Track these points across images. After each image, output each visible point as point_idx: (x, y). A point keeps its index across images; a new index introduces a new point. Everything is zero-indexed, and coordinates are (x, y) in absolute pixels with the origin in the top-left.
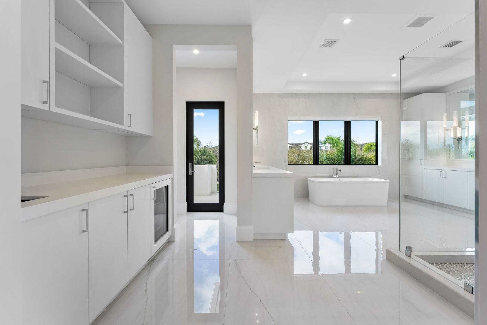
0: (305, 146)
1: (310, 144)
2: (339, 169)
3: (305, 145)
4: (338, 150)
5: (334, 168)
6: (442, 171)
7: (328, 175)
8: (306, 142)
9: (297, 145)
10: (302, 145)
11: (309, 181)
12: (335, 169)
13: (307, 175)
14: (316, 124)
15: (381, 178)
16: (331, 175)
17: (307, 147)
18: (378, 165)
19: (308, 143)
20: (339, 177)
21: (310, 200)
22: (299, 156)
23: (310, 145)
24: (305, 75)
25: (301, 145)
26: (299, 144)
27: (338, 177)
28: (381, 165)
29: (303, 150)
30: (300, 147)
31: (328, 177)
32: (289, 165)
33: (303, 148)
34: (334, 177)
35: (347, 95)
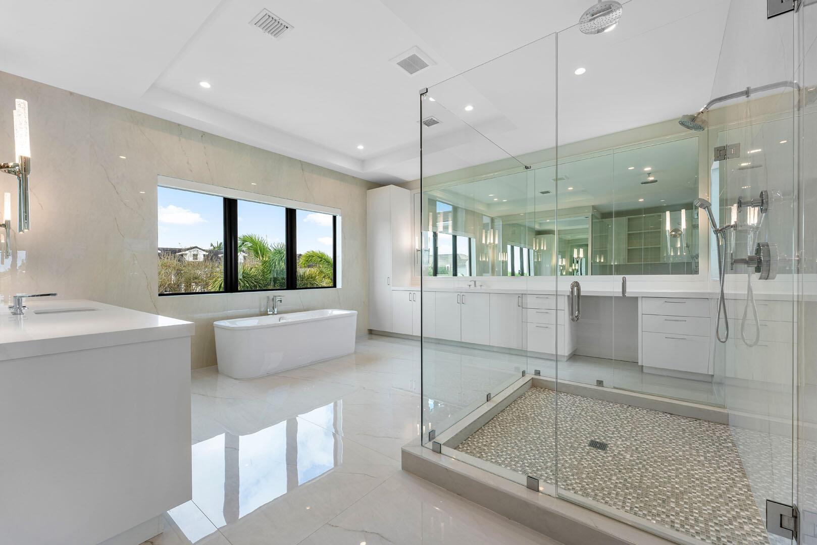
0: (194, 255)
1: (204, 250)
2: (278, 299)
3: (194, 252)
4: (265, 262)
5: (268, 297)
6: (411, 292)
7: (257, 311)
8: (196, 247)
9: (174, 251)
10: (187, 252)
11: (216, 330)
12: (272, 297)
13: (210, 315)
14: (230, 207)
15: (345, 309)
16: (262, 309)
17: (197, 255)
18: (336, 287)
19: (200, 249)
20: (279, 313)
21: (219, 369)
22: (178, 273)
23: (205, 253)
24: (205, 85)
25: (183, 253)
26: (180, 250)
27: (276, 313)
28: (341, 287)
29: (188, 262)
30: (182, 255)
31: (257, 315)
32: (160, 295)
33: (189, 257)
34: (269, 313)
35: (291, 161)
